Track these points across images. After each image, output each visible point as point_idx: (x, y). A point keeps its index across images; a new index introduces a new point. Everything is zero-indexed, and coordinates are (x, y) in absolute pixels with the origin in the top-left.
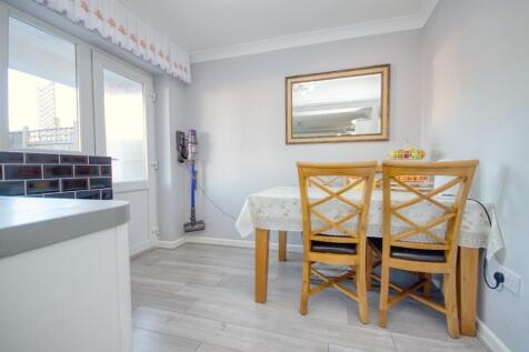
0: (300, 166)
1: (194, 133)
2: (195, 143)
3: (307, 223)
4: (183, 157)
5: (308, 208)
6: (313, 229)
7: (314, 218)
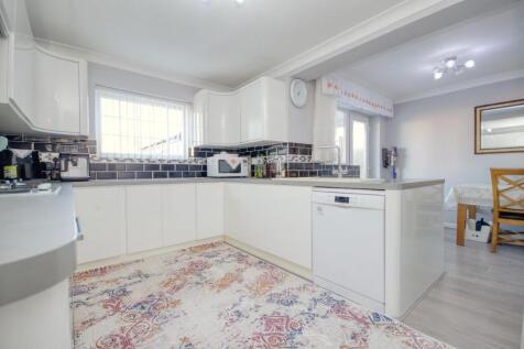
0: (493, 170)
1: (395, 149)
2: (396, 155)
3: (497, 202)
4: (386, 164)
5: (498, 193)
6: (501, 205)
7: (501, 198)
